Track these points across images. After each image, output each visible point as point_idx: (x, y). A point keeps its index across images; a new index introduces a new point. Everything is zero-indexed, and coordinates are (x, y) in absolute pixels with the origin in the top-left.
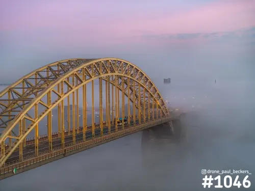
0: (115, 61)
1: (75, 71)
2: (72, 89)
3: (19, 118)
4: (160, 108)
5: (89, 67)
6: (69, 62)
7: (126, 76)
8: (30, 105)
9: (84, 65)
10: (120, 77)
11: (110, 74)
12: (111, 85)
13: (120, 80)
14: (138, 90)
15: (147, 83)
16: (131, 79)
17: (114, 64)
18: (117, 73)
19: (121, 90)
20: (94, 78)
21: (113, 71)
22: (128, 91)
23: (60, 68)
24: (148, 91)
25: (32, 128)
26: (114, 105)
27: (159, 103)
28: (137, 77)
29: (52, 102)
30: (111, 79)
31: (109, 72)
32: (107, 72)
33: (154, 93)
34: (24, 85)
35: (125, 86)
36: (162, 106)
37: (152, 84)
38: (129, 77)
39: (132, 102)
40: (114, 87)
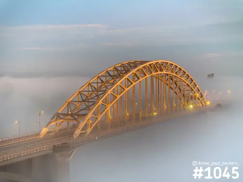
0: (163, 62)
1: (134, 71)
2: (132, 83)
3: (98, 104)
4: (199, 99)
5: (144, 67)
6: (129, 64)
7: (171, 74)
8: (105, 94)
9: (141, 67)
10: (167, 75)
11: (159, 72)
12: (160, 80)
13: (167, 77)
14: (181, 85)
15: (189, 79)
16: (175, 76)
17: (162, 64)
18: (164, 72)
19: (168, 85)
20: (147, 76)
21: (161, 70)
22: (173, 86)
23: (123, 69)
24: (189, 86)
25: (106, 111)
26: (162, 96)
27: (198, 95)
28: (181, 74)
29: (119, 93)
30: (160, 76)
31: (159, 71)
32: (157, 71)
33: (194, 88)
34: (98, 81)
35: (171, 81)
36: (201, 97)
37: (192, 81)
38: (175, 74)
39: (177, 94)
40: (162, 82)
